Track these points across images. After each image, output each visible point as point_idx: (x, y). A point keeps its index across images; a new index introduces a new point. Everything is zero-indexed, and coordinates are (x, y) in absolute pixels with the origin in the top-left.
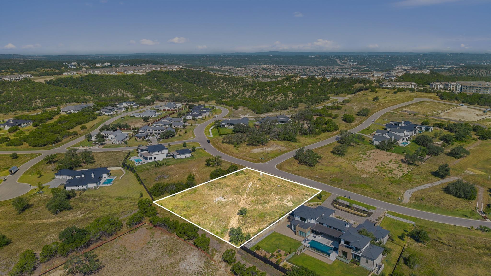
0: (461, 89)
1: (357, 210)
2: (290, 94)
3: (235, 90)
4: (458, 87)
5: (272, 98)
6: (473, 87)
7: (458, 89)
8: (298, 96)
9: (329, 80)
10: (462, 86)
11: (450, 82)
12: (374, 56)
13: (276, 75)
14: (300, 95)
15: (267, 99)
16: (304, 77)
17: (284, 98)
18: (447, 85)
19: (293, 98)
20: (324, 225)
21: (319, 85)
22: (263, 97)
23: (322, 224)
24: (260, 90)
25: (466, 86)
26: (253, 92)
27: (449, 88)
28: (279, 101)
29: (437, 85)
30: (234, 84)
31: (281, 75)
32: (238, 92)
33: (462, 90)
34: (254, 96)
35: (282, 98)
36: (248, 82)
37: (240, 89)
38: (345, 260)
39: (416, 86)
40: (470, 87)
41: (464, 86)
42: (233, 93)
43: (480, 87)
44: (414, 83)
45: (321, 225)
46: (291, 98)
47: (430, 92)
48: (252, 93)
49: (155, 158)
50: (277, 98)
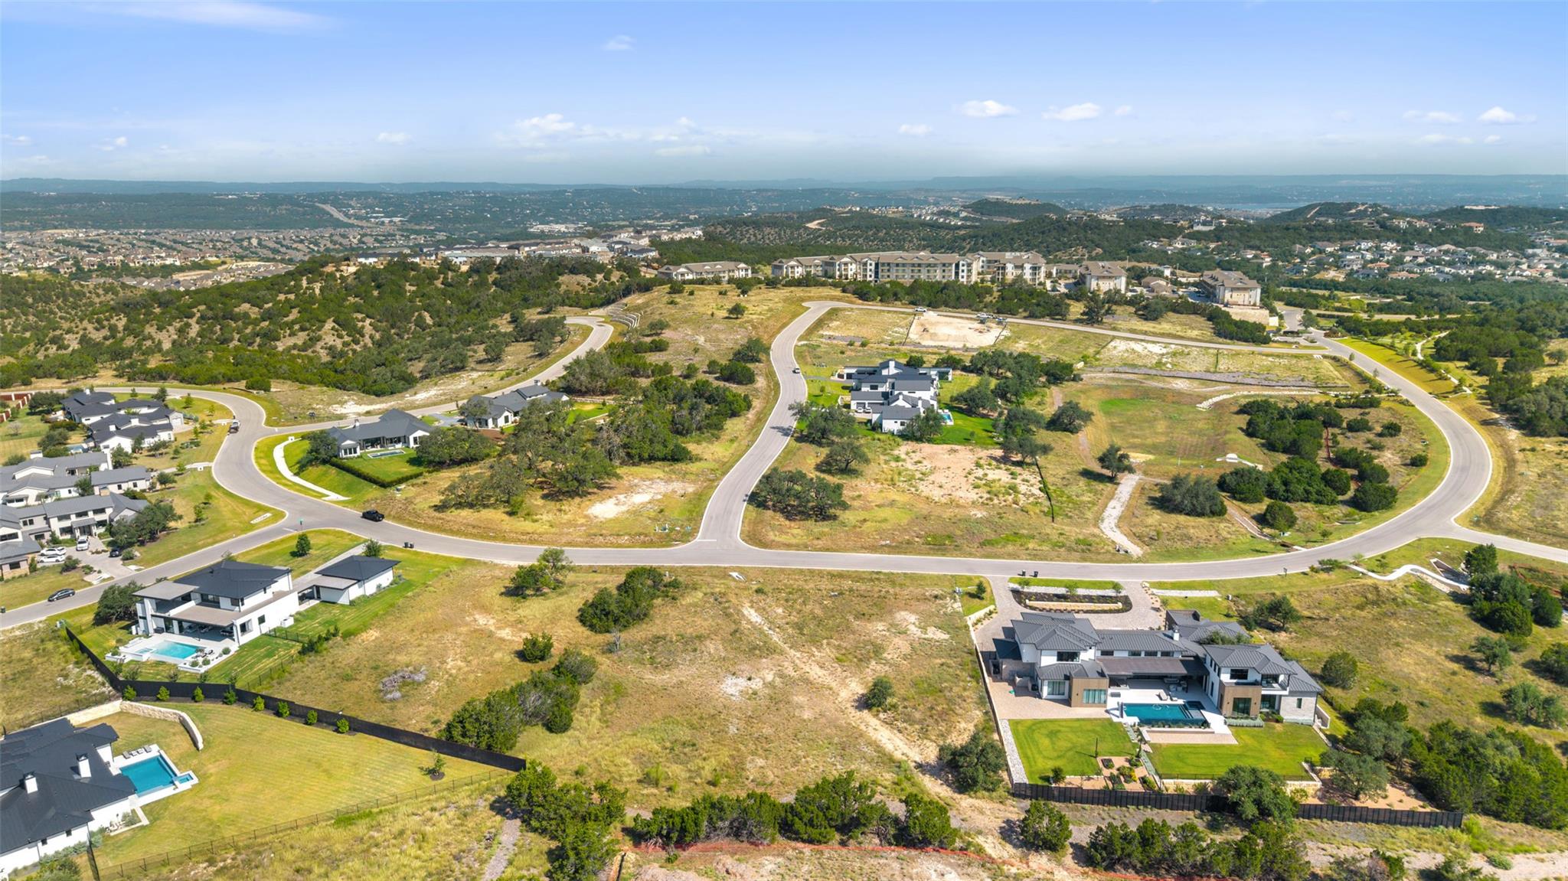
0: (877, 273)
1: (1090, 599)
2: (363, 320)
3: (90, 327)
4: (869, 267)
5: (300, 343)
6: (904, 265)
7: (869, 273)
8: (392, 327)
9: (465, 268)
10: (877, 265)
11: (835, 257)
12: (438, 194)
13: (158, 262)
14: (398, 324)
15: (281, 346)
16: (372, 260)
17: (347, 339)
18: (833, 265)
19: (377, 336)
20: (1116, 654)
21: (438, 284)
22: (258, 340)
23: (1110, 653)
24: (215, 318)
25: (889, 264)
26: (188, 325)
27: (838, 273)
28: (331, 349)
29: (792, 267)
30: (25, 304)
31: (178, 263)
32: (106, 332)
33: (880, 274)
34: (194, 340)
35: (340, 337)
36: (84, 294)
37: (113, 321)
38: (1245, 722)
39: (750, 272)
40: (897, 265)
41: (883, 264)
42: (84, 340)
43: (919, 265)
44: (742, 265)
45: (1110, 657)
46: (372, 337)
47: (823, 284)
48: (181, 331)
49: (262, 620)
50: (319, 339)
